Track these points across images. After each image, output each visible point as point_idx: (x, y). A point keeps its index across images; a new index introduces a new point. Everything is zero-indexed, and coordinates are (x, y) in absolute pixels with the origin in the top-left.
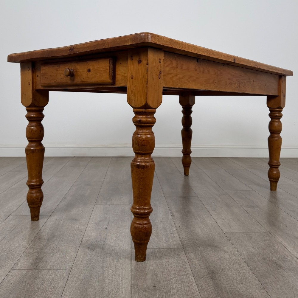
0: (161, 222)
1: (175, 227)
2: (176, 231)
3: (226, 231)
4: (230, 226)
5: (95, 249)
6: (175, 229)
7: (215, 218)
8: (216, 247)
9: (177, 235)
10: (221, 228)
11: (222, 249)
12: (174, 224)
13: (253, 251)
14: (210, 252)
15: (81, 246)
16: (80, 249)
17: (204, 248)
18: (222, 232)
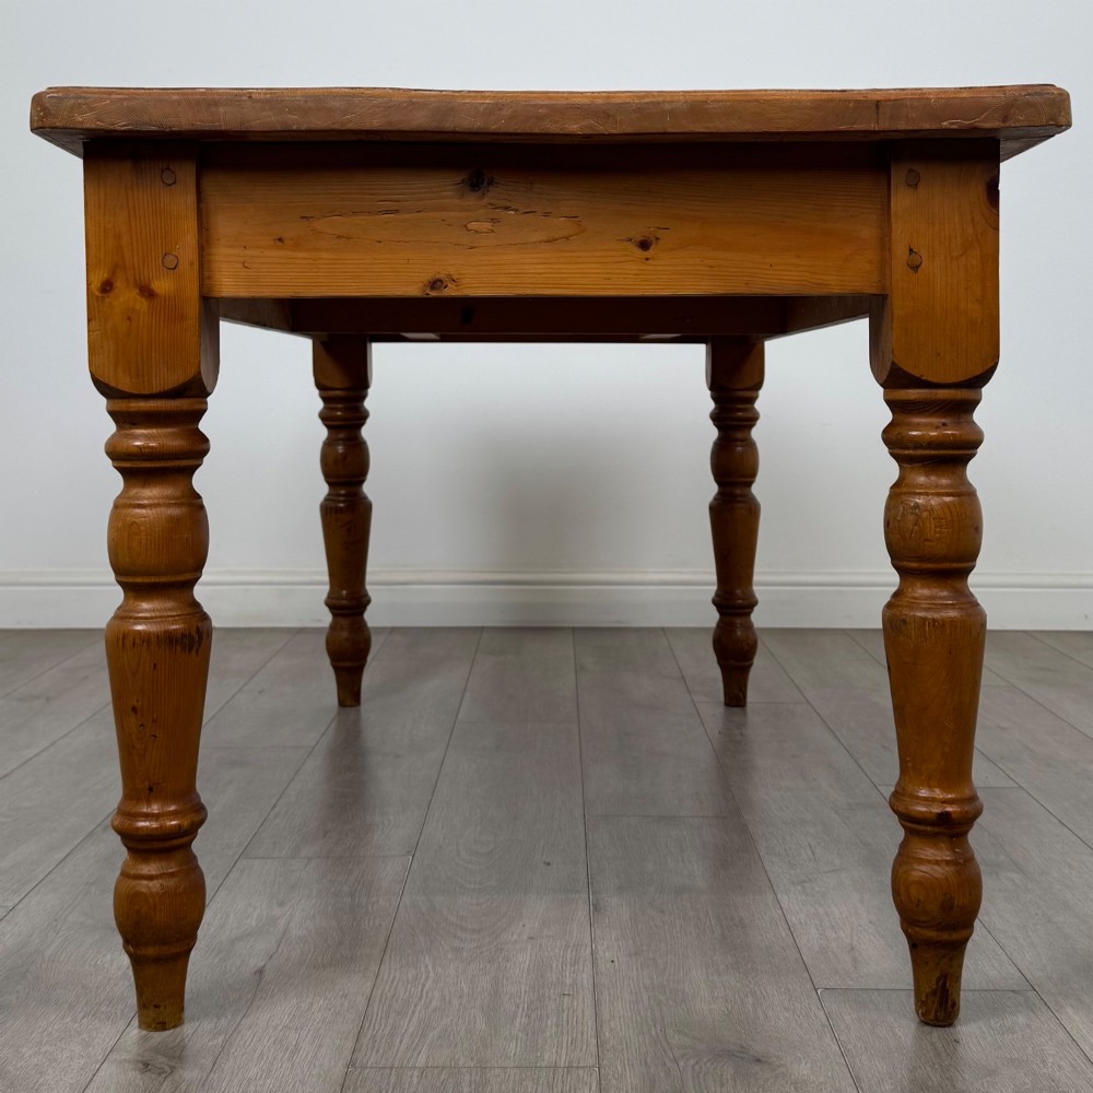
0: (531, 938)
1: (589, 964)
2: (591, 982)
3: (831, 984)
4: (854, 959)
5: (173, 1069)
6: (585, 978)
7: (792, 919)
8: (758, 1060)
9: (589, 1001)
10: (811, 970)
11: (782, 1069)
12: (588, 951)
13: (930, 1083)
14: (722, 1085)
15: (113, 1056)
16: (101, 1073)
17: (697, 1068)
18: (809, 986)
